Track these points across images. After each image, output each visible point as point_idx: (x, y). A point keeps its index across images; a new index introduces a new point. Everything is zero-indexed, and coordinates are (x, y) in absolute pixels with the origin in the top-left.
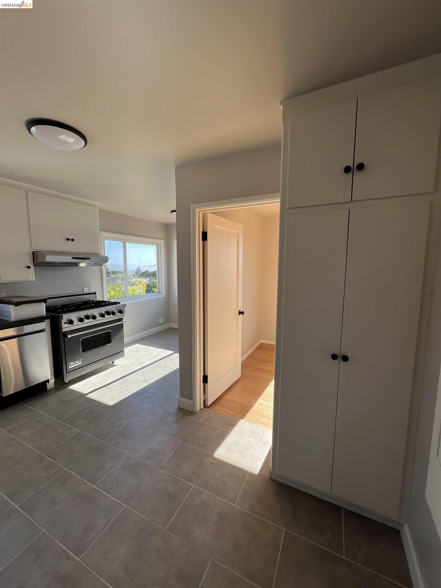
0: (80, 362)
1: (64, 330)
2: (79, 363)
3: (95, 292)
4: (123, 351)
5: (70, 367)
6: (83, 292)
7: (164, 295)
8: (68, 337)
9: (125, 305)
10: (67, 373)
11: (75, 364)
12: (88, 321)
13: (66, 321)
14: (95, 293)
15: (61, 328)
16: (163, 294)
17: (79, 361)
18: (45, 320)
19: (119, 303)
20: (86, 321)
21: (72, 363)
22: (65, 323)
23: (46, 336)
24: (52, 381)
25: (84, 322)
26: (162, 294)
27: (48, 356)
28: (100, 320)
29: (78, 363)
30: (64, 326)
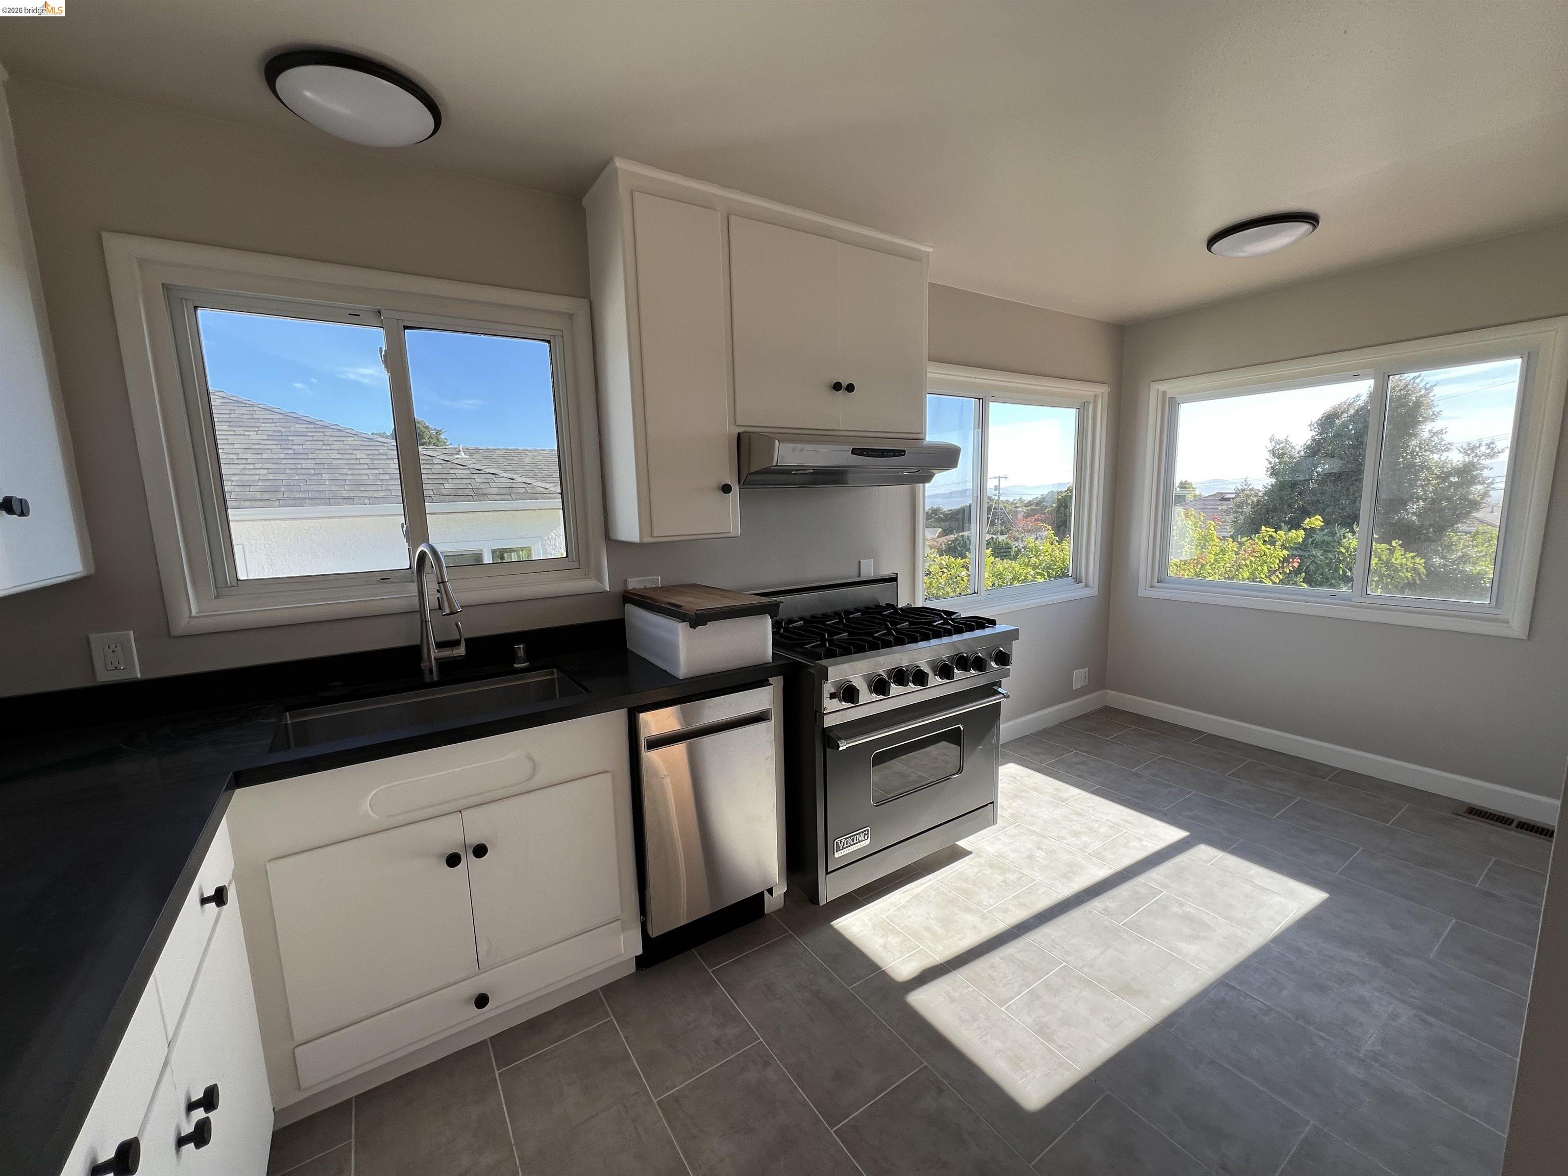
0: (866, 836)
1: (829, 721)
2: (862, 841)
3: (894, 576)
4: (992, 803)
5: (837, 855)
6: (859, 576)
7: (1093, 590)
8: (840, 749)
9: (1013, 635)
10: (827, 873)
11: (852, 843)
12: (899, 691)
13: (833, 691)
14: (894, 579)
15: (818, 714)
16: (1091, 583)
17: (862, 835)
18: (771, 680)
19: (993, 622)
20: (895, 689)
21: (843, 841)
22: (833, 696)
23: (772, 736)
24: (780, 890)
25: (887, 694)
26: (1086, 586)
27: (774, 807)
28: (937, 687)
29: (860, 842)
30: (830, 705)
